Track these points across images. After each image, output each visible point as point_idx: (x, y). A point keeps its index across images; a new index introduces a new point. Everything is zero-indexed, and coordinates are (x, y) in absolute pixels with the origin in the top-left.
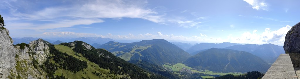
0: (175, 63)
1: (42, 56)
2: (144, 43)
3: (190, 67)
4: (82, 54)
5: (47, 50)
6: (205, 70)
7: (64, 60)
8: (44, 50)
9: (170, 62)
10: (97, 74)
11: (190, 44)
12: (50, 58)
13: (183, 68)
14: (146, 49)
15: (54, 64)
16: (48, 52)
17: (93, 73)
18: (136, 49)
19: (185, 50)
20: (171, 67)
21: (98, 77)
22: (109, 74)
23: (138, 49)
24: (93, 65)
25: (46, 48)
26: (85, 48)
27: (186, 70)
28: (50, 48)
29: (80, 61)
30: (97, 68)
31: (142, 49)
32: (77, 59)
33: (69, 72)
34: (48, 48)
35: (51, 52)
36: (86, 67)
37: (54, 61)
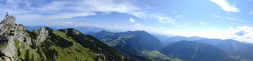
0: (152, 50)
1: (44, 37)
2: (129, 33)
3: (163, 54)
4: (72, 37)
5: (47, 33)
6: (175, 57)
7: (57, 40)
8: (45, 33)
9: (148, 49)
10: (79, 51)
11: (167, 36)
12: (48, 38)
13: (158, 55)
14: (129, 38)
15: (50, 42)
16: (47, 35)
17: (76, 50)
18: (122, 37)
19: (162, 41)
20: (148, 53)
21: (79, 52)
22: (88, 51)
23: (123, 37)
24: (78, 45)
25: (46, 32)
26: (75, 33)
27: (159, 57)
28: (49, 32)
29: (68, 41)
30: (80, 47)
31: (126, 38)
32: (66, 40)
33: (60, 48)
34: (48, 32)
35: (49, 35)
36: (72, 45)
37: (51, 41)
